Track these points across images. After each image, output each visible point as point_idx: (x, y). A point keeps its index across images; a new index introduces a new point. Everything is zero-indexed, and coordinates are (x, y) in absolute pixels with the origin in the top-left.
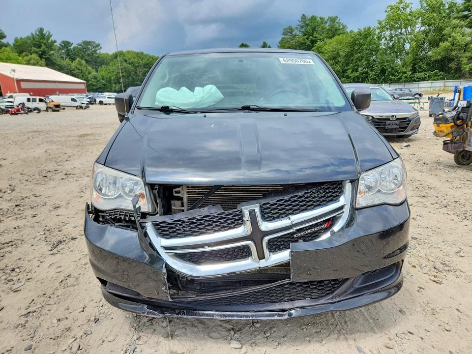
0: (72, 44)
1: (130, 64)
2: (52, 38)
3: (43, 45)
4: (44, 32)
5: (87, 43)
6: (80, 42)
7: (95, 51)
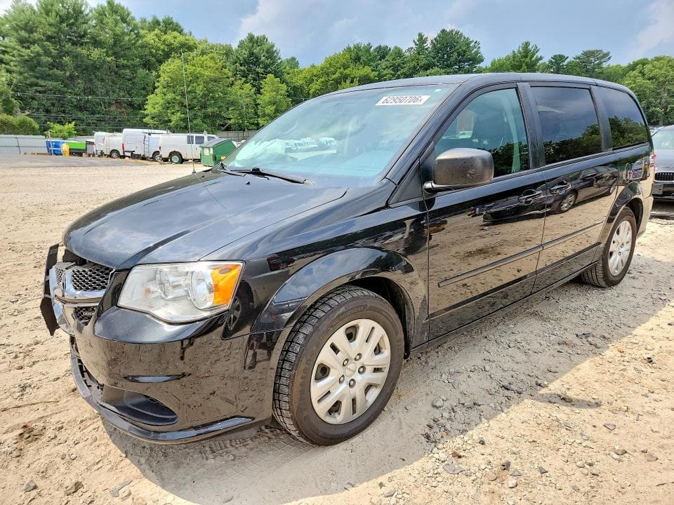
0: (567, 57)
1: (649, 79)
2: (538, 55)
3: (524, 65)
4: (530, 47)
5: (589, 54)
6: (579, 53)
7: (600, 64)
